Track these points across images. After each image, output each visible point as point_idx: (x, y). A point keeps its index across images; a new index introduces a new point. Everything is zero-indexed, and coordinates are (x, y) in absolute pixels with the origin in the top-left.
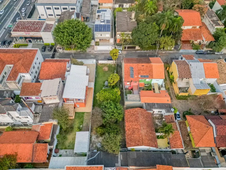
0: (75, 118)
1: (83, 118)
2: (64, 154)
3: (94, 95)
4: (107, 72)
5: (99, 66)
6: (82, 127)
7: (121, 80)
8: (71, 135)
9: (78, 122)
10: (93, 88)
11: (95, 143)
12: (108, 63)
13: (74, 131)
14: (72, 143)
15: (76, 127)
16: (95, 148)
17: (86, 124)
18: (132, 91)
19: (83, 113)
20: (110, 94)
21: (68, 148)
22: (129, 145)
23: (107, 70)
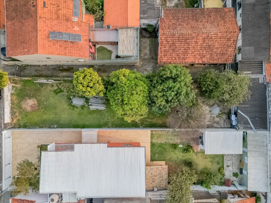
0: (164, 160)
1: (163, 144)
2: (231, 169)
3: (109, 127)
4: (39, 101)
5: (18, 120)
6: (182, 144)
7: (66, 67)
8: (198, 162)
9: (172, 154)
10: (97, 130)
11: (212, 118)
12: (9, 98)
13: (190, 159)
14: (212, 159)
15: (183, 156)
16: (221, 118)
17: (176, 138)
18: (97, 46)
19: (153, 145)
20: (134, 92)
21: (221, 164)
22: (230, 58)
23: (35, 100)
